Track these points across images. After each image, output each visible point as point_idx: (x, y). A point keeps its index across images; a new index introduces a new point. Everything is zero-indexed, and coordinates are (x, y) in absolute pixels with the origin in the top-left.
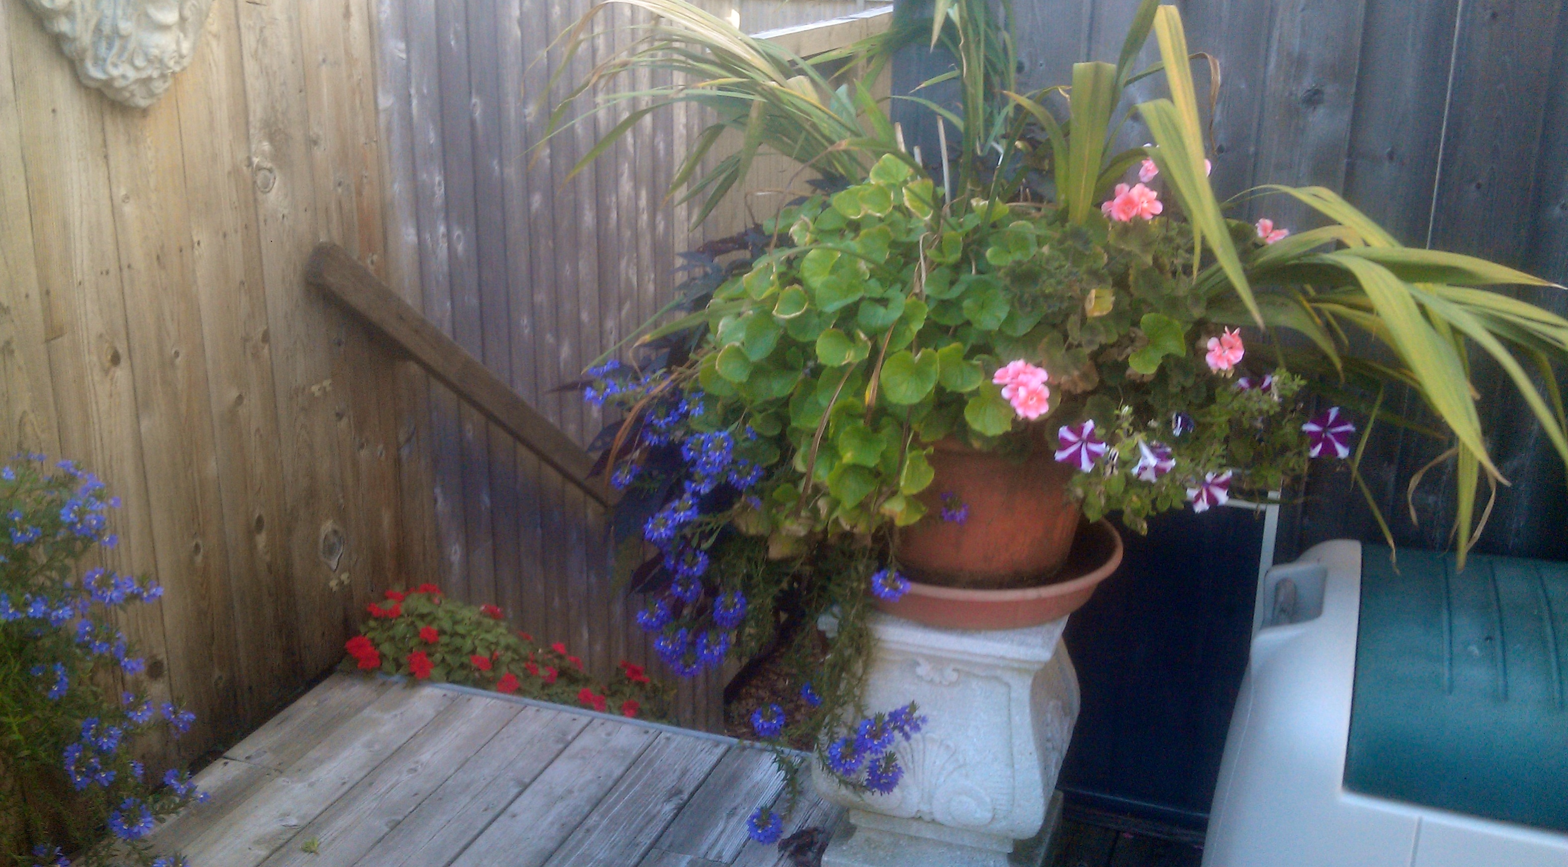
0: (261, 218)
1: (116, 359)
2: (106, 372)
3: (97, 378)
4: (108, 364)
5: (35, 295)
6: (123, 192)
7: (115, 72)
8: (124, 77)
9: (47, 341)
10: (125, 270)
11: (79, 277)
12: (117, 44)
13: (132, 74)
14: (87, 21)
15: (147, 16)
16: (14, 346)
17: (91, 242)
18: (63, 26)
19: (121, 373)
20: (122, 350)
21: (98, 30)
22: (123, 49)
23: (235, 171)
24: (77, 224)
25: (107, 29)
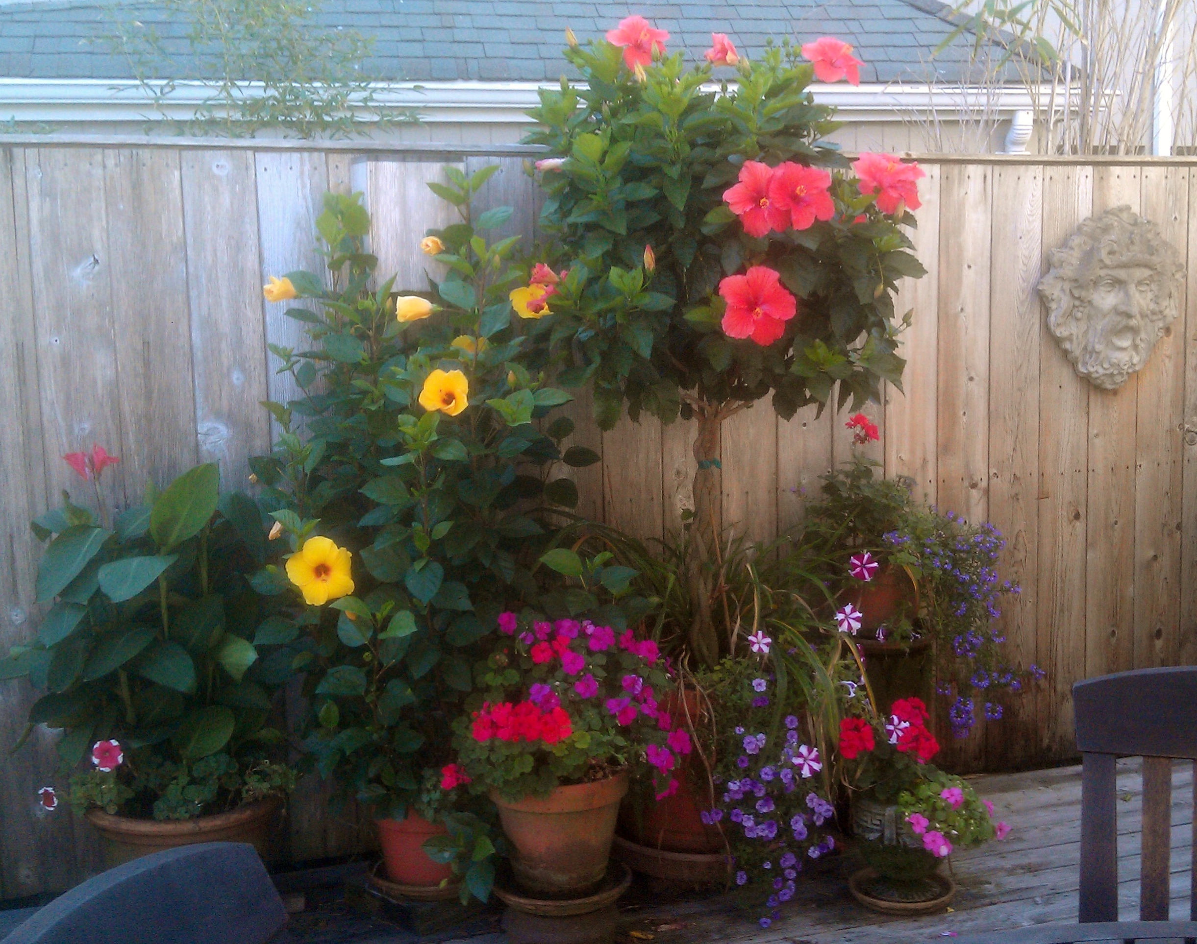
0: (1186, 458)
1: (1077, 516)
2: (1070, 522)
3: (1064, 524)
4: (1072, 518)
5: (1035, 475)
6: (1095, 432)
7: (1092, 370)
8: (1097, 372)
9: (1039, 498)
10: (1090, 471)
11: (1062, 471)
12: (1094, 356)
13: (1101, 371)
14: (1079, 344)
15: (1113, 343)
16: (1020, 497)
17: (1072, 454)
18: (1067, 345)
19: (1079, 525)
20: (1082, 512)
21: (1085, 348)
22: (1097, 358)
23: (1171, 431)
24: (1065, 444)
25: (1089, 348)
